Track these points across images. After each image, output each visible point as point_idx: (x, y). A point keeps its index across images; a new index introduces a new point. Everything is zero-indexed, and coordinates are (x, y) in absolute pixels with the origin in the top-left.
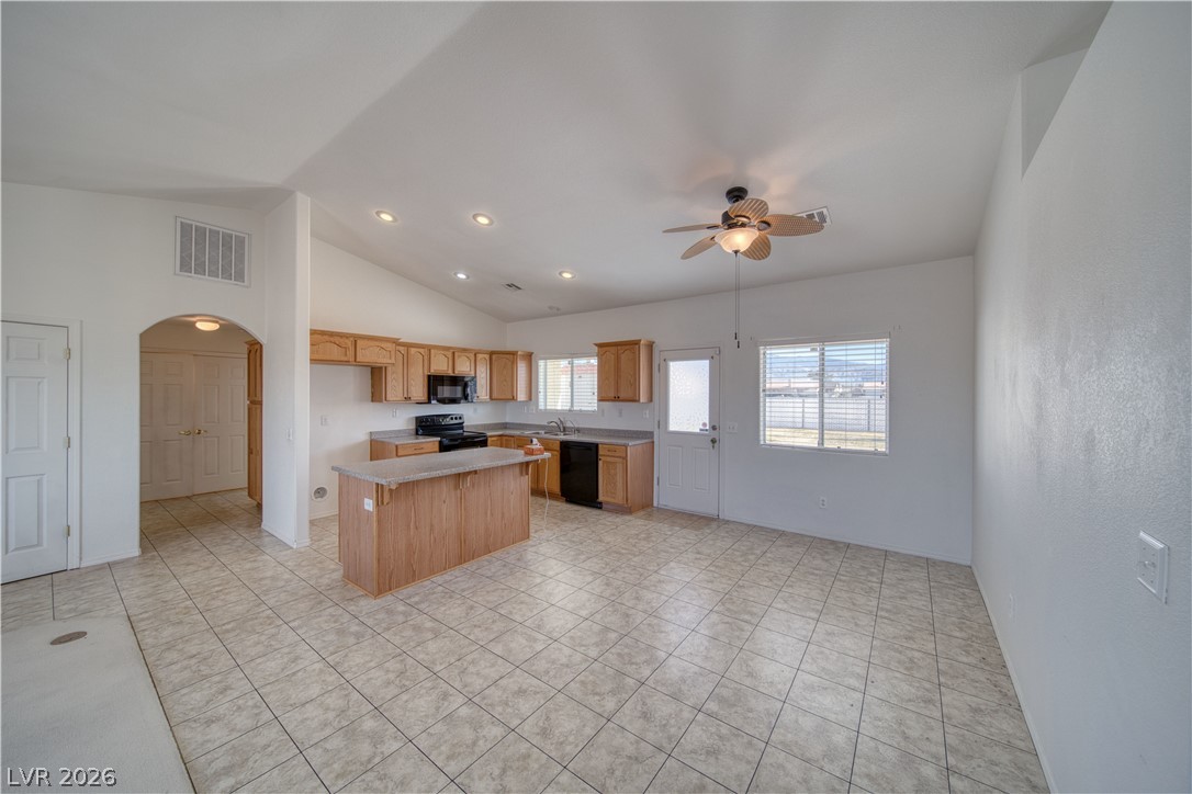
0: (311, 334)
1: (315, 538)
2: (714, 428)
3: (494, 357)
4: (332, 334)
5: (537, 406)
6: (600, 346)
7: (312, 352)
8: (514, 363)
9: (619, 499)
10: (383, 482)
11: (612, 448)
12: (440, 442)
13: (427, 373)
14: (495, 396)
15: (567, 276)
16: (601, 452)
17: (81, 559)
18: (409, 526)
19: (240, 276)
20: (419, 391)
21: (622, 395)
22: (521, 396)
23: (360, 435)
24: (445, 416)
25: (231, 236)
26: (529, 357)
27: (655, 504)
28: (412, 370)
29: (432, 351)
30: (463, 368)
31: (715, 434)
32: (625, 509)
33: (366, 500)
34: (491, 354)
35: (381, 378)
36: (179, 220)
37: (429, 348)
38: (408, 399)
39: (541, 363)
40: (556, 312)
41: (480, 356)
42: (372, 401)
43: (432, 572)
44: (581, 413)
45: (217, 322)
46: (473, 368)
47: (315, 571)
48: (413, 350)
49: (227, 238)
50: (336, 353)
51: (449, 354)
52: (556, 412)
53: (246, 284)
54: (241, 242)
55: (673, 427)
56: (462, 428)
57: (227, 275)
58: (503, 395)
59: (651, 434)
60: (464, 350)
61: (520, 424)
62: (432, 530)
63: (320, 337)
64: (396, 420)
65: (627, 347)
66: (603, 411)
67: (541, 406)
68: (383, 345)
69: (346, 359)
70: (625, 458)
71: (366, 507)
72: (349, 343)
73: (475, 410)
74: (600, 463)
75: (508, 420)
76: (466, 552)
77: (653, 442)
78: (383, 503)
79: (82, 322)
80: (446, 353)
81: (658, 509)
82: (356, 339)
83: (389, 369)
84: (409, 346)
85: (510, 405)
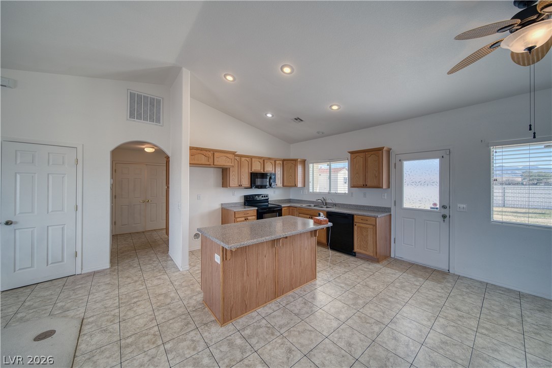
0: (190, 149)
1: (192, 264)
2: (444, 207)
3: (285, 162)
4: (202, 149)
5: (309, 190)
6: (352, 153)
7: (190, 159)
8: (296, 166)
9: (370, 252)
10: (226, 247)
11: (365, 219)
12: (257, 210)
13: (250, 172)
14: (285, 184)
15: (335, 108)
16: (356, 220)
17: (82, 269)
18: (243, 274)
19: (158, 121)
20: (246, 181)
21: (369, 184)
22: (300, 185)
23: (217, 206)
24: (259, 195)
25: (154, 99)
26: (304, 162)
27: (392, 255)
28: (243, 170)
29: (253, 159)
30: (269, 169)
31: (446, 212)
32: (374, 259)
33: (216, 256)
34: (284, 161)
35: (227, 175)
36: (129, 91)
37: (251, 158)
38: (240, 186)
39: (311, 165)
40: (321, 135)
41: (277, 162)
42: (223, 187)
43: (258, 305)
44: (337, 195)
45: (154, 148)
46: (274, 169)
47: (188, 292)
48: (243, 159)
49: (152, 100)
50: (203, 160)
51: (261, 161)
52: (320, 194)
53: (161, 124)
54: (159, 102)
55: (407, 204)
56: (268, 202)
57: (152, 120)
58: (290, 184)
59: (388, 210)
60: (269, 159)
61: (298, 200)
62: (257, 276)
63: (195, 151)
64: (234, 197)
65: (373, 153)
66: (352, 193)
67: (311, 190)
68: (229, 155)
69: (208, 163)
70: (375, 226)
71: (216, 260)
72: (210, 154)
73: (274, 192)
74: (355, 228)
75: (291, 197)
76: (278, 290)
77: (391, 215)
78: (226, 259)
79: (83, 145)
80: (260, 160)
81: (396, 260)
82: (214, 152)
83: (231, 169)
84: (241, 156)
85: (292, 190)
